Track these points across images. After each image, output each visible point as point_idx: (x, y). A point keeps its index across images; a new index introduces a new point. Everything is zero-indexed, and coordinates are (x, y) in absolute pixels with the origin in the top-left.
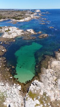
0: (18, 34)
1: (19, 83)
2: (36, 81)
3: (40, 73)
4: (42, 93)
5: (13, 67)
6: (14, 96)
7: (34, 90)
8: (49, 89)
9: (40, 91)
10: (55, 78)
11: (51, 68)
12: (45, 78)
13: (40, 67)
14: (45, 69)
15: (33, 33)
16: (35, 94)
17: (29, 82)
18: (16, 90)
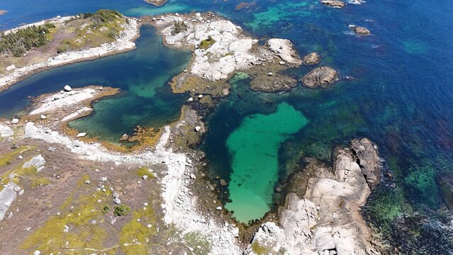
0: (239, 60)
1: (235, 222)
2: (270, 225)
3: (283, 205)
4: (277, 249)
5: (223, 182)
6: (226, 245)
7: (264, 241)
8: (293, 243)
9: (275, 245)
10: (313, 223)
11: (311, 199)
12: (290, 221)
13: (285, 192)
14: (296, 197)
15: (289, 59)
16: (263, 249)
17: (256, 224)
18: (228, 234)
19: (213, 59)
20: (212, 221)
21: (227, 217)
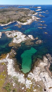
0: (23, 39)
1: (23, 73)
2: (31, 73)
3: (33, 69)
4: (32, 78)
5: (20, 65)
6: (22, 78)
7: (30, 77)
8: (36, 77)
9: (32, 77)
10: (40, 72)
12: (35, 72)
13: (33, 66)
14: (36, 67)
15: (32, 39)
16: (30, 78)
17: (28, 73)
18: (22, 76)
19: (17, 39)
20: (18, 73)
21: (21, 72)
